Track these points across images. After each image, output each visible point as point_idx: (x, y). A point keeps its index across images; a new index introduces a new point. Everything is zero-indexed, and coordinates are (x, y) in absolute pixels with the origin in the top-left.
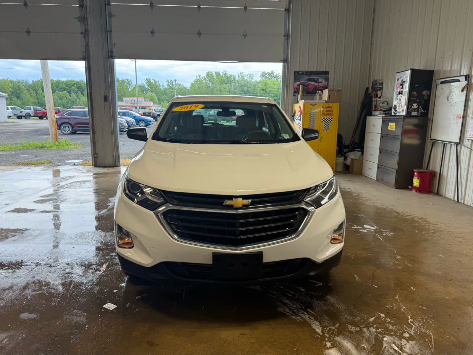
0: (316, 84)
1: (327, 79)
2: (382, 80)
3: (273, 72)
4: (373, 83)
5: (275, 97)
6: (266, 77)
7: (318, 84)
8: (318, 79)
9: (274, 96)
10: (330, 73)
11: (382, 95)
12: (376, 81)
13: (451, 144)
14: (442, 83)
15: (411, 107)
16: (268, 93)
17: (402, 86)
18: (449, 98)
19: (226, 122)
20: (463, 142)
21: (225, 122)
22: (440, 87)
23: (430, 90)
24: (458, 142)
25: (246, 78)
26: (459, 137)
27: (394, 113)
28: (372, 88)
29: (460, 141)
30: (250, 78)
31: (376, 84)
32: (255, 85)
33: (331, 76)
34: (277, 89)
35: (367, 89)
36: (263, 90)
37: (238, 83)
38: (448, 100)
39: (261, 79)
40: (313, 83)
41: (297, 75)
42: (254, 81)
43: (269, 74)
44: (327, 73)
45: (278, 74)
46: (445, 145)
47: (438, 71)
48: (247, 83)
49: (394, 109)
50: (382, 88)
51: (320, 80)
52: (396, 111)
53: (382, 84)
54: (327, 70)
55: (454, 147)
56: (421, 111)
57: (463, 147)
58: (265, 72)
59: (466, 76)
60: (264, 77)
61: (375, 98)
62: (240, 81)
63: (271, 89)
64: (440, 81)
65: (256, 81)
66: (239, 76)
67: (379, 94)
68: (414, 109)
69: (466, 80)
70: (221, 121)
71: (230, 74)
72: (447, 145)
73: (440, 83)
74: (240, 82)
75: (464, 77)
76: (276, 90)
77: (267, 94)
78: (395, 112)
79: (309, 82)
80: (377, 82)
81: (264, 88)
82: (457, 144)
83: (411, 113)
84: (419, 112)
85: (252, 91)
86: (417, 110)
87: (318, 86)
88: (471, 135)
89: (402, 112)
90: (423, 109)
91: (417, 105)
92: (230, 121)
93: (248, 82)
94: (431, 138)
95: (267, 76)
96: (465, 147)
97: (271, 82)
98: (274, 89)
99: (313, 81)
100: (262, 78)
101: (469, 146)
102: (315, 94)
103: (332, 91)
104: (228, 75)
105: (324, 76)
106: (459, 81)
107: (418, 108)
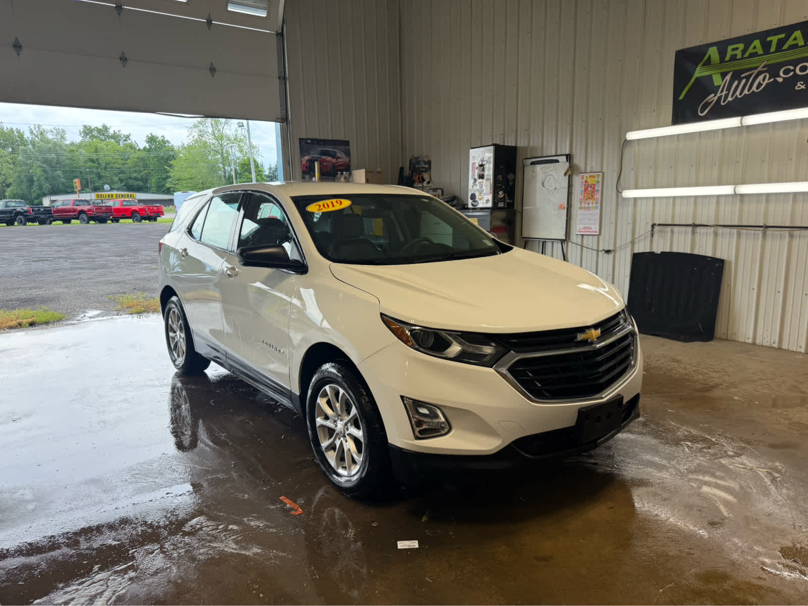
0: (334, 161)
1: (348, 153)
2: (428, 157)
3: (106, 128)
4: (410, 161)
5: (120, 175)
6: (93, 137)
7: (337, 160)
8: (335, 153)
9: (119, 172)
10: (351, 144)
11: (431, 179)
12: (418, 158)
13: (553, 242)
14: (533, 163)
15: (497, 196)
16: (103, 167)
17: (482, 168)
18: (545, 184)
19: (38, 224)
20: (569, 239)
21: (35, 224)
22: (528, 170)
23: (515, 173)
24: (564, 238)
25: (50, 136)
26: (564, 233)
27: (473, 205)
28: (410, 169)
29: (566, 237)
30: (59, 137)
31: (418, 162)
32: (72, 151)
33: (353, 148)
34: (122, 159)
35: (402, 169)
36: (92, 161)
37: (34, 145)
38: (544, 186)
39: (82, 139)
40: (329, 158)
41: (306, 145)
42: (68, 142)
43: (99, 131)
44: (347, 143)
45: (117, 132)
46: (544, 244)
47: (523, 148)
48: (56, 147)
49: (471, 199)
50: (430, 168)
51: (339, 155)
52: (475, 201)
53: (429, 163)
54: (347, 139)
55: (558, 246)
56: (507, 201)
57: (570, 244)
58: (90, 127)
59: (567, 155)
60: (88, 137)
61: (420, 183)
62: (39, 143)
63: (110, 159)
64: (530, 162)
65: (72, 144)
66: (32, 132)
67: (426, 176)
68: (501, 198)
69: (567, 161)
70: (27, 224)
71: (9, 128)
72: (547, 243)
73: (530, 164)
74: (37, 145)
75: (565, 157)
76: (120, 161)
77: (101, 169)
78: (473, 203)
79: (324, 157)
80: (420, 159)
81: (94, 158)
82: (562, 241)
83: (497, 204)
84: (505, 202)
85: (67, 161)
86: (503, 200)
87: (336, 163)
88: (581, 229)
89: (486, 203)
90: (510, 199)
91: (504, 193)
92: (48, 222)
93: (55, 144)
94: (523, 236)
95: (95, 133)
96: (573, 244)
97: (107, 147)
98: (117, 159)
99: (329, 156)
100: (83, 137)
101: (579, 242)
102: (335, 176)
103: (370, 172)
104: (5, 129)
105: (343, 147)
106: (557, 161)
107: (504, 197)
